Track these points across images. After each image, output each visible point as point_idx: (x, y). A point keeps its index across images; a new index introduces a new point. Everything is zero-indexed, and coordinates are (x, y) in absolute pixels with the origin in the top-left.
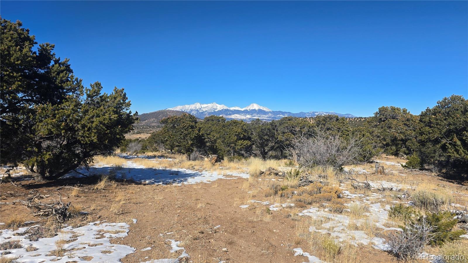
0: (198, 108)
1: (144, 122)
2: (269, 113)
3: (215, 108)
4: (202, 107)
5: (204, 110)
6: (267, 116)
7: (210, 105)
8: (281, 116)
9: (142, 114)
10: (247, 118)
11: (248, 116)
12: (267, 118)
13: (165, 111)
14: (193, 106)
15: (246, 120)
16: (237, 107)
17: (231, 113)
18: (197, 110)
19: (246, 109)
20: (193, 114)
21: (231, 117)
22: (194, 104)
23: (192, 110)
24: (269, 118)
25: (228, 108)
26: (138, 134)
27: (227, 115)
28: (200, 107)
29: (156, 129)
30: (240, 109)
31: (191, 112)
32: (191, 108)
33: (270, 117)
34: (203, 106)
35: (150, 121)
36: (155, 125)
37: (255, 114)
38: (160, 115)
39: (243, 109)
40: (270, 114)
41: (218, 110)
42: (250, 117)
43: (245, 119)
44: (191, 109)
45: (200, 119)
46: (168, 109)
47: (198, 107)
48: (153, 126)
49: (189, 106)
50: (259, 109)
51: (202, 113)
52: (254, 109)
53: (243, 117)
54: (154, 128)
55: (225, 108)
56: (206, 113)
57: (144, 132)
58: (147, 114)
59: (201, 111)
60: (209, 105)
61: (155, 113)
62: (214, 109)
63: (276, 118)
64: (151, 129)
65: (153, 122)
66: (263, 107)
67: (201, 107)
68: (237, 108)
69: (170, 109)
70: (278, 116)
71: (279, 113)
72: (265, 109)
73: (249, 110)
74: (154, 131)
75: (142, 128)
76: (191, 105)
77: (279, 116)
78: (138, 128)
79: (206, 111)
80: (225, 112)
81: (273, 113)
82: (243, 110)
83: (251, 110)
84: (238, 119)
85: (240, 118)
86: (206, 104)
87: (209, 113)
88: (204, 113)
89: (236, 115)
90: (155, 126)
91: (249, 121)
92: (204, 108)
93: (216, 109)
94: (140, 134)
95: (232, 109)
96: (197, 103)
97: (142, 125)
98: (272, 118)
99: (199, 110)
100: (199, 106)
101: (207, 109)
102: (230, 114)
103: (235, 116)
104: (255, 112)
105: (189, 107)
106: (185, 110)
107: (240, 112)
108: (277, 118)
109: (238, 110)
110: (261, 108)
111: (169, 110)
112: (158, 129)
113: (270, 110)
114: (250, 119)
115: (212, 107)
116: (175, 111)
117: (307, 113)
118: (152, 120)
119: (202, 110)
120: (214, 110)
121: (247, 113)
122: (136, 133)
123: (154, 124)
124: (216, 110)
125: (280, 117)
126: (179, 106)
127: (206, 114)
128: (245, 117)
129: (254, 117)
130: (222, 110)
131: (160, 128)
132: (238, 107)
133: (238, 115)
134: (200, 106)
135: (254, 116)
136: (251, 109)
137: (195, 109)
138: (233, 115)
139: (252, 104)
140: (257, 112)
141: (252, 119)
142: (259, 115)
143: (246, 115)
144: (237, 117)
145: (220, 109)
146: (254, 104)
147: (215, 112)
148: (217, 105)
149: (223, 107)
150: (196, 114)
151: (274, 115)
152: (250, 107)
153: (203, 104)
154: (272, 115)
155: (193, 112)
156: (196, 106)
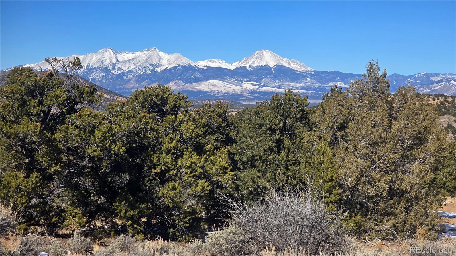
0: (107, 63)
2: (306, 76)
3: (155, 61)
4: (120, 60)
5: (126, 68)
6: (301, 85)
7: (141, 55)
8: (338, 84)
10: (246, 89)
11: (249, 86)
12: (301, 91)
14: (94, 58)
15: (241, 95)
16: (215, 60)
17: (199, 75)
18: (106, 70)
19: (242, 65)
20: (94, 79)
21: (199, 88)
22: (96, 53)
23: (90, 69)
24: (305, 91)
25: (192, 64)
27: (188, 81)
28: (114, 61)
30: (224, 65)
31: (88, 74)
32: (87, 63)
33: (308, 88)
34: (122, 57)
37: (267, 80)
39: (234, 64)
40: (309, 79)
41: (162, 68)
42: (253, 87)
43: (238, 92)
44: (88, 66)
45: (116, 94)
47: (108, 60)
50: (277, 66)
51: (120, 76)
52: (263, 64)
53: (233, 87)
55: (184, 61)
56: (130, 77)
59: (115, 72)
60: (138, 54)
62: (152, 65)
66: (289, 61)
67: (117, 61)
68: (216, 63)
69: (31, 66)
70: (331, 84)
71: (335, 78)
72: (293, 66)
73: (250, 67)
76: (89, 55)
79: (130, 71)
80: (182, 73)
81: (318, 75)
82: (232, 67)
83: (257, 67)
84: (218, 93)
85: (225, 91)
86: (129, 52)
87: (139, 76)
88: (125, 78)
89: (212, 81)
91: (250, 100)
92: (124, 62)
93: (159, 66)
95: (202, 64)
96: (104, 50)
98: (315, 89)
99: (110, 68)
100: (111, 58)
101: (133, 67)
102: (197, 80)
103: (209, 83)
104: (267, 74)
107: (227, 75)
109: (218, 68)
110: (285, 63)
113: (309, 69)
114: (252, 92)
115: (146, 61)
117: (410, 77)
119: (120, 69)
120: (153, 68)
121: (244, 76)
124: (159, 69)
127: (130, 80)
128: (239, 88)
129: (265, 89)
130: (175, 67)
132: (220, 61)
133: (221, 82)
134: (113, 56)
135: (264, 86)
136: (255, 65)
137: (98, 65)
138: (205, 82)
139: (258, 51)
140: (271, 73)
141: (260, 92)
142: (277, 81)
143: (242, 82)
144: (216, 89)
145: (170, 64)
146: (263, 51)
147: (154, 73)
148: (162, 54)
149: (178, 59)
150: (102, 80)
151: (321, 83)
152: (252, 60)
153: (121, 53)
154: (314, 81)
155: (94, 74)
156: (103, 58)
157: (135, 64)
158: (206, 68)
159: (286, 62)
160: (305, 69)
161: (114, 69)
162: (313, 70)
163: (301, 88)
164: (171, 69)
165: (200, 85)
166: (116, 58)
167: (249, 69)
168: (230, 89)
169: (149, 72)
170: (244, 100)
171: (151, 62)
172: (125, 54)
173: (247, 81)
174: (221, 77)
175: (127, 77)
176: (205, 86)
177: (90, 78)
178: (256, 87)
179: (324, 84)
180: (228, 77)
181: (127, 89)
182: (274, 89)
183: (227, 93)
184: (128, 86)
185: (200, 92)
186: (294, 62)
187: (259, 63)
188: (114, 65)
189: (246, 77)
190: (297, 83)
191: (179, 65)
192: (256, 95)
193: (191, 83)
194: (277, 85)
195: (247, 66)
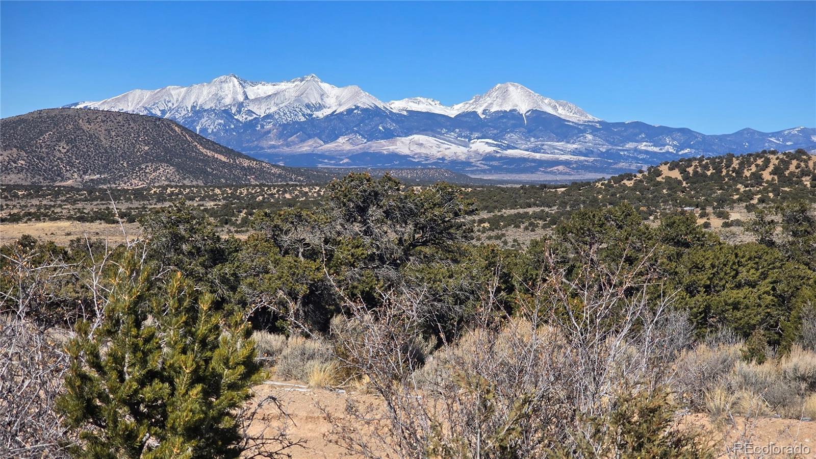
0: (228, 101)
2: (584, 131)
3: (314, 99)
4: (251, 96)
5: (260, 111)
6: (575, 146)
7: (289, 88)
8: (643, 146)
10: (477, 152)
11: (481, 146)
12: (574, 158)
13: (70, 112)
14: (206, 93)
15: (467, 163)
16: (422, 99)
17: (392, 126)
18: (227, 113)
19: (470, 109)
20: (204, 130)
21: (392, 148)
22: (209, 82)
23: (198, 112)
24: (582, 158)
25: (381, 105)
27: (372, 136)
28: (241, 98)
29: (23, 203)
30: (437, 109)
31: (194, 121)
32: (193, 99)
33: (588, 153)
34: (254, 91)
36: (20, 182)
37: (515, 137)
38: (41, 133)
39: (456, 107)
40: (590, 137)
41: (327, 112)
42: (490, 149)
43: (463, 158)
44: (193, 107)
45: (240, 155)
46: (81, 106)
47: (230, 96)
49: (184, 90)
50: (533, 111)
51: (251, 125)
52: (508, 108)
53: (454, 148)
54: (18, 197)
55: (366, 100)
56: (269, 126)
59: (242, 118)
60: (283, 86)
61: (20, 121)
62: (308, 106)
63: (617, 157)
65: (6, 169)
66: (554, 103)
67: (246, 98)
68: (423, 105)
69: (92, 105)
70: (630, 145)
71: (637, 135)
72: (562, 112)
73: (484, 112)
74: (15, 211)
76: (196, 87)
77: (636, 150)
79: (268, 116)
80: (362, 121)
81: (605, 129)
82: (452, 112)
83: (497, 112)
84: (427, 158)
85: (439, 155)
86: (268, 83)
87: (285, 126)
88: (259, 128)
89: (416, 137)
90: (19, 187)
91: (484, 171)
92: (258, 100)
93: (320, 107)
95: (397, 106)
96: (222, 78)
98: (601, 154)
99: (234, 110)
100: (235, 93)
101: (273, 109)
102: (389, 135)
103: (411, 142)
104: (514, 126)
105: (184, 99)
106: (163, 112)
107: (442, 127)
108: (626, 158)
109: (427, 113)
110: (547, 106)
111: (87, 110)
112: (35, 202)
113: (590, 118)
114: (488, 158)
115: (298, 99)
116: (119, 114)
117: (774, 135)
118: (4, 155)
119: (250, 112)
120: (309, 112)
121: (473, 129)
123: (13, 178)
124: (320, 114)
125: (641, 152)
126: (138, 92)
127: (269, 132)
128: (465, 150)
129: (510, 152)
130: (350, 111)
131: (44, 196)
132: (430, 101)
133: (432, 139)
134: (239, 89)
135: (509, 147)
136: (493, 110)
137: (213, 105)
138: (403, 139)
139: (499, 85)
140: (521, 125)
141: (501, 158)
142: (532, 139)
143: (470, 140)
144: (423, 151)
145: (340, 105)
146: (509, 84)
147: (311, 121)
148: (326, 86)
149: (357, 94)
150: (219, 130)
151: (611, 143)
152: (489, 100)
153: (254, 84)
154: (599, 141)
155: (204, 121)
156: (220, 93)
157: (277, 105)
158: (405, 113)
159: (550, 104)
160: (583, 118)
161: (239, 112)
162: (597, 119)
163: (575, 153)
164: (341, 113)
165: (393, 144)
166: (245, 93)
167: (483, 117)
168: (447, 152)
169: (303, 119)
170: (473, 172)
171: (307, 101)
172: (260, 86)
173: (478, 138)
174: (432, 131)
175: (262, 126)
176: (404, 146)
177: (198, 128)
178: (495, 148)
179: (616, 145)
180: (444, 131)
181: (262, 148)
182: (526, 154)
183: (443, 159)
184: (264, 144)
185: (394, 156)
186: (564, 106)
187: (501, 105)
188: (241, 105)
189: (477, 131)
190: (568, 142)
191: (357, 108)
192: (495, 163)
193: (377, 139)
194: (532, 145)
195: (480, 111)
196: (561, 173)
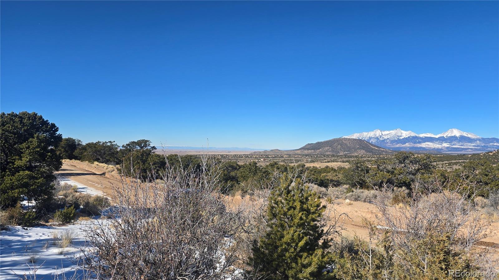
0: (378, 135)
1: (318, 150)
2: (477, 140)
3: (399, 135)
4: (383, 134)
5: (386, 138)
6: (474, 144)
7: (393, 132)
8: (495, 144)
9: (316, 143)
10: (444, 146)
11: (446, 145)
12: (474, 147)
13: (341, 139)
14: (372, 133)
15: (442, 149)
17: (421, 140)
18: (377, 138)
19: (442, 136)
20: (372, 142)
21: (420, 146)
22: (373, 131)
23: (370, 138)
24: (476, 147)
25: (417, 135)
26: (312, 163)
27: (415, 143)
28: (381, 135)
30: (433, 136)
31: (369, 140)
32: (369, 135)
33: (478, 146)
34: (384, 133)
35: (324, 149)
36: (330, 154)
37: (455, 142)
38: (335, 143)
39: (438, 135)
40: (478, 142)
41: (403, 137)
42: (448, 146)
43: (440, 148)
44: (369, 137)
45: (381, 148)
46: (343, 137)
48: (328, 155)
49: (367, 133)
50: (461, 136)
51: (383, 141)
52: (453, 135)
53: (438, 146)
54: (329, 157)
55: (413, 134)
56: (388, 141)
57: (318, 161)
58: (321, 142)
59: (381, 139)
60: (391, 131)
61: (330, 141)
62: (398, 136)
63: (488, 147)
64: (325, 158)
65: (327, 151)
67: (382, 134)
68: (429, 135)
69: (346, 137)
70: (491, 144)
71: (494, 141)
72: (469, 136)
73: (446, 136)
74: (329, 160)
75: (316, 156)
76: (370, 132)
77: (493, 145)
78: (312, 157)
79: (388, 139)
80: (412, 139)
81: (483, 140)
82: (437, 137)
83: (450, 136)
84: (430, 148)
85: (434, 147)
86: (387, 131)
87: (392, 141)
89: (427, 143)
91: (446, 151)
92: (385, 135)
93: (401, 136)
94: (313, 163)
95: (422, 135)
96: (376, 130)
97: (316, 153)
98: (482, 146)
99: (379, 137)
100: (379, 133)
101: (389, 137)
102: (420, 143)
103: (426, 144)
104: (455, 140)
105: (367, 135)
106: (362, 138)
107: (434, 140)
108: (490, 147)
109: (430, 137)
110: (465, 134)
111: (345, 138)
112: (333, 158)
113: (478, 137)
114: (448, 148)
115: (395, 134)
116: (352, 139)
118: (327, 148)
119: (383, 138)
120: (398, 137)
121: (443, 141)
122: (309, 162)
123: (328, 153)
124: (401, 138)
125: (495, 146)
126: (356, 134)
127: (388, 142)
128: (441, 146)
130: (409, 137)
131: (335, 157)
132: (431, 134)
133: (431, 143)
134: (380, 133)
135: (454, 145)
136: (449, 136)
137: (374, 136)
138: (424, 143)
139: (450, 129)
140: (458, 139)
141: (451, 148)
142: (461, 143)
143: (442, 143)
144: (429, 146)
145: (406, 136)
146: (453, 129)
147: (399, 140)
148: (402, 131)
149: (410, 133)
150: (375, 142)
151: (485, 143)
152: (447, 133)
153: (384, 131)
154: (481, 143)
155: (372, 140)
156: (376, 134)
157: (390, 136)
158: (424, 137)
159: (466, 134)
160: (476, 137)
161: (380, 138)
162: (480, 137)
163: (474, 146)
164: (407, 138)
165: (421, 145)
166: (382, 133)
167: (446, 137)
168: (436, 147)
169: (397, 139)
170: (443, 151)
171: (398, 135)
172: (385, 132)
173: (444, 143)
174: (432, 141)
175: (386, 141)
176: (424, 145)
177: (370, 142)
178: (449, 145)
179: (487, 144)
180: (435, 141)
181: (386, 146)
182: (459, 147)
183: (435, 148)
184: (387, 145)
185: (421, 148)
186: (470, 134)
187: (451, 135)
188: (381, 136)
189: (444, 141)
190: (472, 143)
191: (411, 136)
192: (449, 149)
193: (417, 143)
194: (461, 144)
195: (445, 136)
196: (470, 151)
